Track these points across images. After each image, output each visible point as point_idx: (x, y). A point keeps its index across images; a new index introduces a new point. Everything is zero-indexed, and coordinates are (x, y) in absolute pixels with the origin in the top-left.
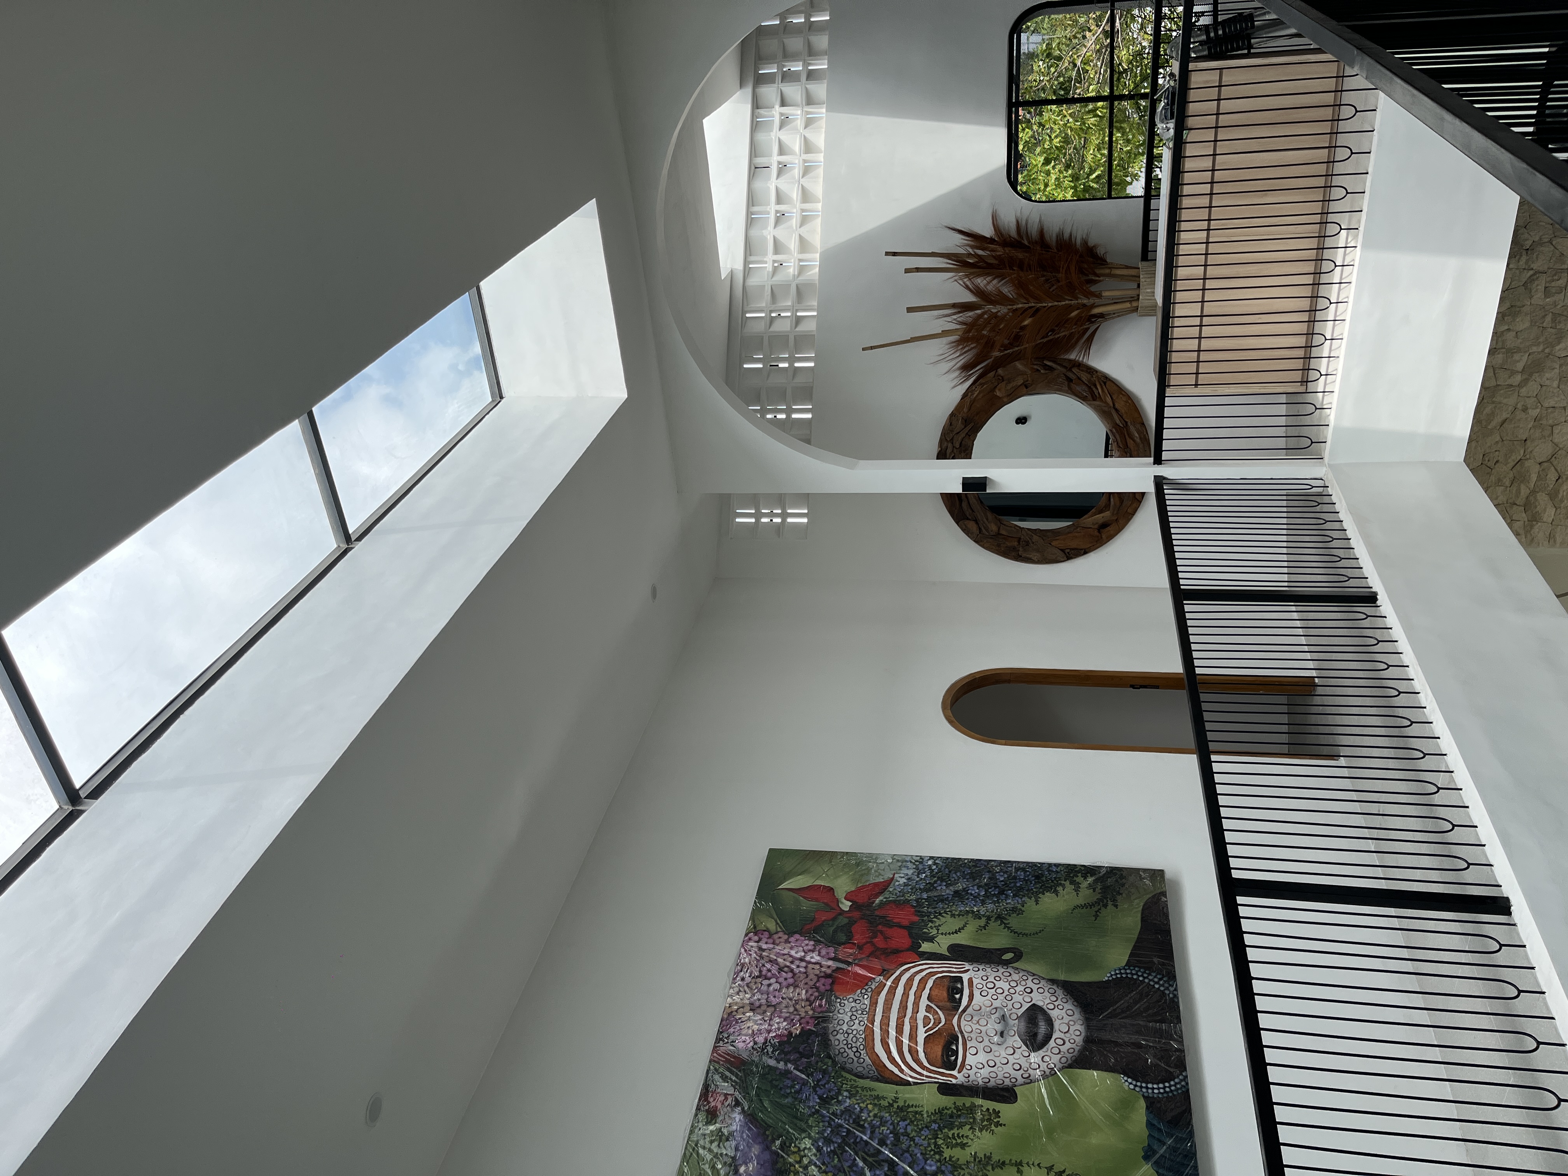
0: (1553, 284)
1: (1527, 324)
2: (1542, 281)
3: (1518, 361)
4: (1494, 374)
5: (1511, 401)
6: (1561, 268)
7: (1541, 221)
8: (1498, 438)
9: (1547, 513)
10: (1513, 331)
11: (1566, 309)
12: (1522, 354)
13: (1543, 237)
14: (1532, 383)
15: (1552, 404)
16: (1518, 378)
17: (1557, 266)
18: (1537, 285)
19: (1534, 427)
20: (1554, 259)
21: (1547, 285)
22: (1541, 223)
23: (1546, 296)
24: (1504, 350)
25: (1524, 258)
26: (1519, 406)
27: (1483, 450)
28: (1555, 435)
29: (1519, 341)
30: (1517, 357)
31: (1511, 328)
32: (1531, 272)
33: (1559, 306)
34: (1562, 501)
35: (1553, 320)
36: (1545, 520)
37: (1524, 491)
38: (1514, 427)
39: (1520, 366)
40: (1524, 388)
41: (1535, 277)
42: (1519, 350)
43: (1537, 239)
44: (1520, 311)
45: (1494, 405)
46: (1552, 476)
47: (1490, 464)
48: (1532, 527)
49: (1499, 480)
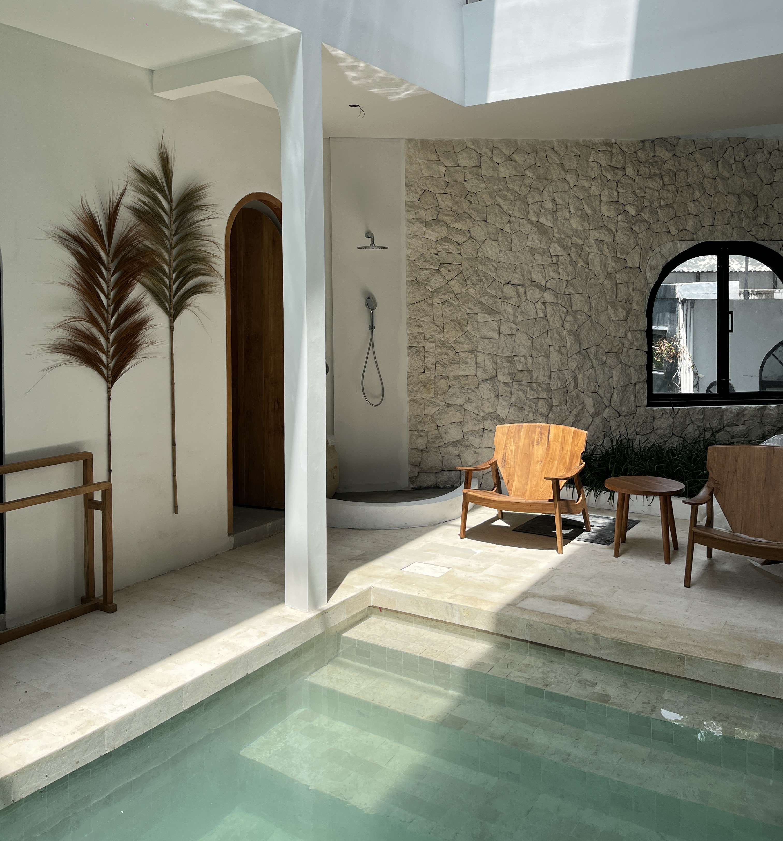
0: (605, 245)
1: (574, 226)
2: (608, 238)
3: (546, 218)
4: (537, 202)
5: (517, 213)
6: (618, 252)
7: (653, 240)
8: (488, 203)
9: (431, 233)
10: (570, 217)
11: (586, 254)
12: (552, 221)
13: (641, 240)
14: (530, 226)
15: (514, 242)
16: (534, 218)
17: (619, 249)
18: (604, 233)
19: (497, 228)
20: (625, 247)
21: (605, 242)
22: (652, 239)
23: (596, 240)
24: (555, 209)
25: (625, 225)
26: (512, 219)
27: (479, 193)
28: (490, 242)
29: (562, 221)
30: (550, 217)
31: (572, 216)
32: (614, 230)
33: (588, 249)
34: (441, 245)
35: (578, 245)
36: (427, 231)
37: (448, 219)
38: (496, 213)
39: (543, 220)
40: (526, 222)
41: (611, 232)
42: (555, 220)
43: (640, 236)
44: (585, 221)
45: (513, 200)
46: (461, 239)
47: (469, 198)
48: (422, 222)
49: (456, 203)
